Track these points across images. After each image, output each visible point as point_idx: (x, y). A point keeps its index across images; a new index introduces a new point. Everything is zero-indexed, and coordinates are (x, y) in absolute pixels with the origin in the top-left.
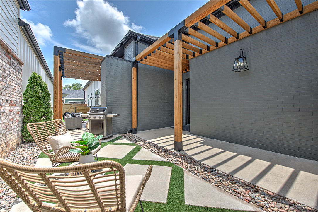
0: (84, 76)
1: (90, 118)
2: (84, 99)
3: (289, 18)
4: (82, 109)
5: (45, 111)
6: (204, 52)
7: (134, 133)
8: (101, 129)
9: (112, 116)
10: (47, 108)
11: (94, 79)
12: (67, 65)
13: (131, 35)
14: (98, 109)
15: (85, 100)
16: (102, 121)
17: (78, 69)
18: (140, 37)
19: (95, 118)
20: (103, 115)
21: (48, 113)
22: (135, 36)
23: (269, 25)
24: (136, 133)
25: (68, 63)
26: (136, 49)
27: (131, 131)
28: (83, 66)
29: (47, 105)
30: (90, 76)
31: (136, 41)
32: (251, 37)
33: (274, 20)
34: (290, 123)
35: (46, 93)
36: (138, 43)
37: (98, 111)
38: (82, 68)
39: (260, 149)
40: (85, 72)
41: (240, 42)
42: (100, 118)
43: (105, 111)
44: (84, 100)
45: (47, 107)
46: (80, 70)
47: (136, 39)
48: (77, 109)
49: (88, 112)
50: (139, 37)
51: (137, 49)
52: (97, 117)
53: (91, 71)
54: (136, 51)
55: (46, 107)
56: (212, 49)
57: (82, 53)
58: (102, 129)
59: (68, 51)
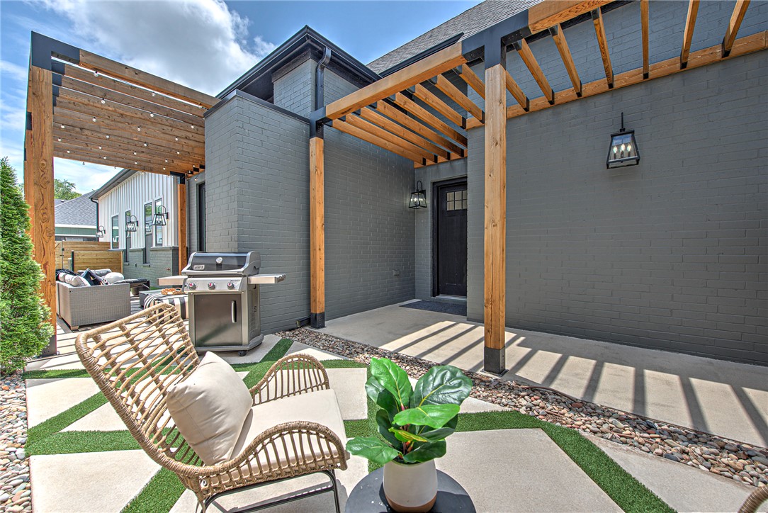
0: (120, 155)
1: (194, 287)
2: (95, 227)
3: (743, 50)
4: (94, 257)
5: (13, 268)
6: (513, 114)
7: (318, 328)
8: (233, 321)
9: (268, 279)
10: (16, 256)
11: (151, 165)
12: (65, 111)
13: (308, 41)
14: (219, 260)
15: (101, 229)
16: (236, 299)
17: (104, 130)
18: (333, 54)
19: (214, 287)
20: (240, 278)
21: (22, 274)
22: (318, 47)
23: (692, 61)
24: (323, 326)
25: (72, 105)
26: (319, 85)
27: (306, 322)
28: (127, 120)
29: (18, 246)
30: (142, 154)
31: (321, 62)
32: (643, 87)
33: (705, 51)
34: (736, 290)
35: (12, 201)
36: (323, 68)
37: (219, 266)
38: (120, 125)
39: (661, 350)
40: (126, 141)
41: (614, 95)
42: (233, 287)
43: (247, 265)
44: (98, 230)
45: (19, 250)
46: (110, 132)
47: (319, 56)
48: (76, 257)
49: (185, 270)
50: (328, 52)
51: (322, 86)
52: (222, 285)
53: (149, 140)
54: (319, 92)
55: (15, 253)
56: (537, 108)
57: (141, 75)
58: (235, 320)
59: (89, 58)
